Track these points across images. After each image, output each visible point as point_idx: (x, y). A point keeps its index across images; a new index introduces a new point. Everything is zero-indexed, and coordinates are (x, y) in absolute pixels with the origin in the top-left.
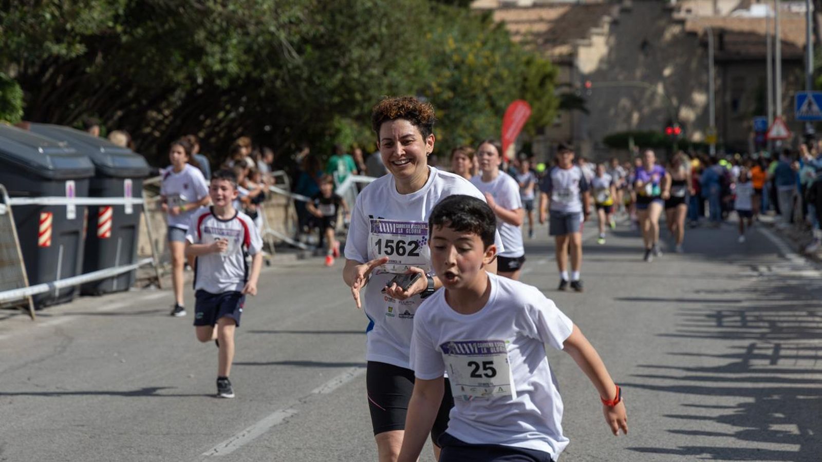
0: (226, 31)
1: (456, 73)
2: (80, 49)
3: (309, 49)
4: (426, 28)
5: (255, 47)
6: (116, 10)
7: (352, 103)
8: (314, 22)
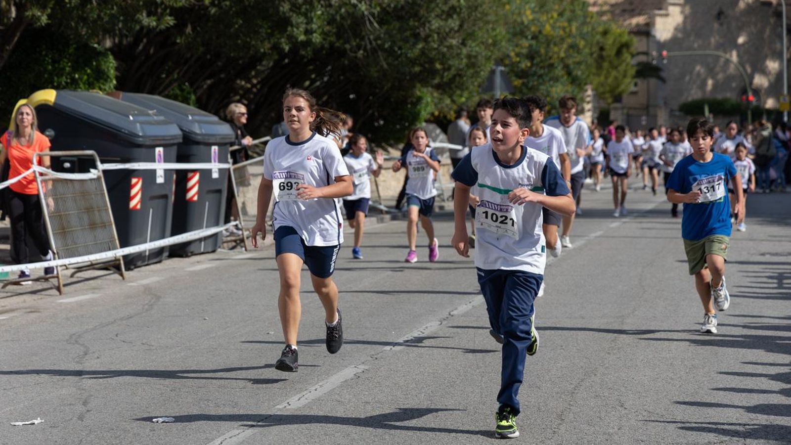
0: (310, 4)
1: (534, 42)
2: (170, 21)
4: (504, 0)
5: (338, 18)
7: (433, 73)
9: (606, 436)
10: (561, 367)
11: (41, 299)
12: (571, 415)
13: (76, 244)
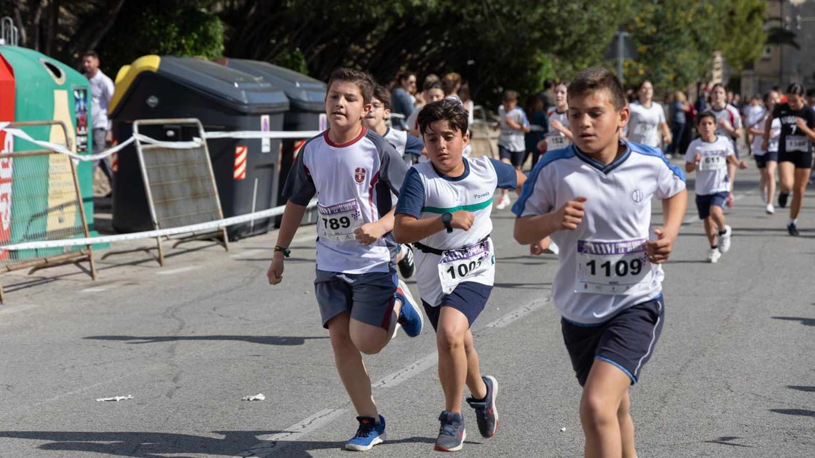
1: (660, 7)
7: (554, 38)
9: (709, 420)
10: (669, 347)
11: (141, 270)
12: (675, 397)
13: (177, 214)
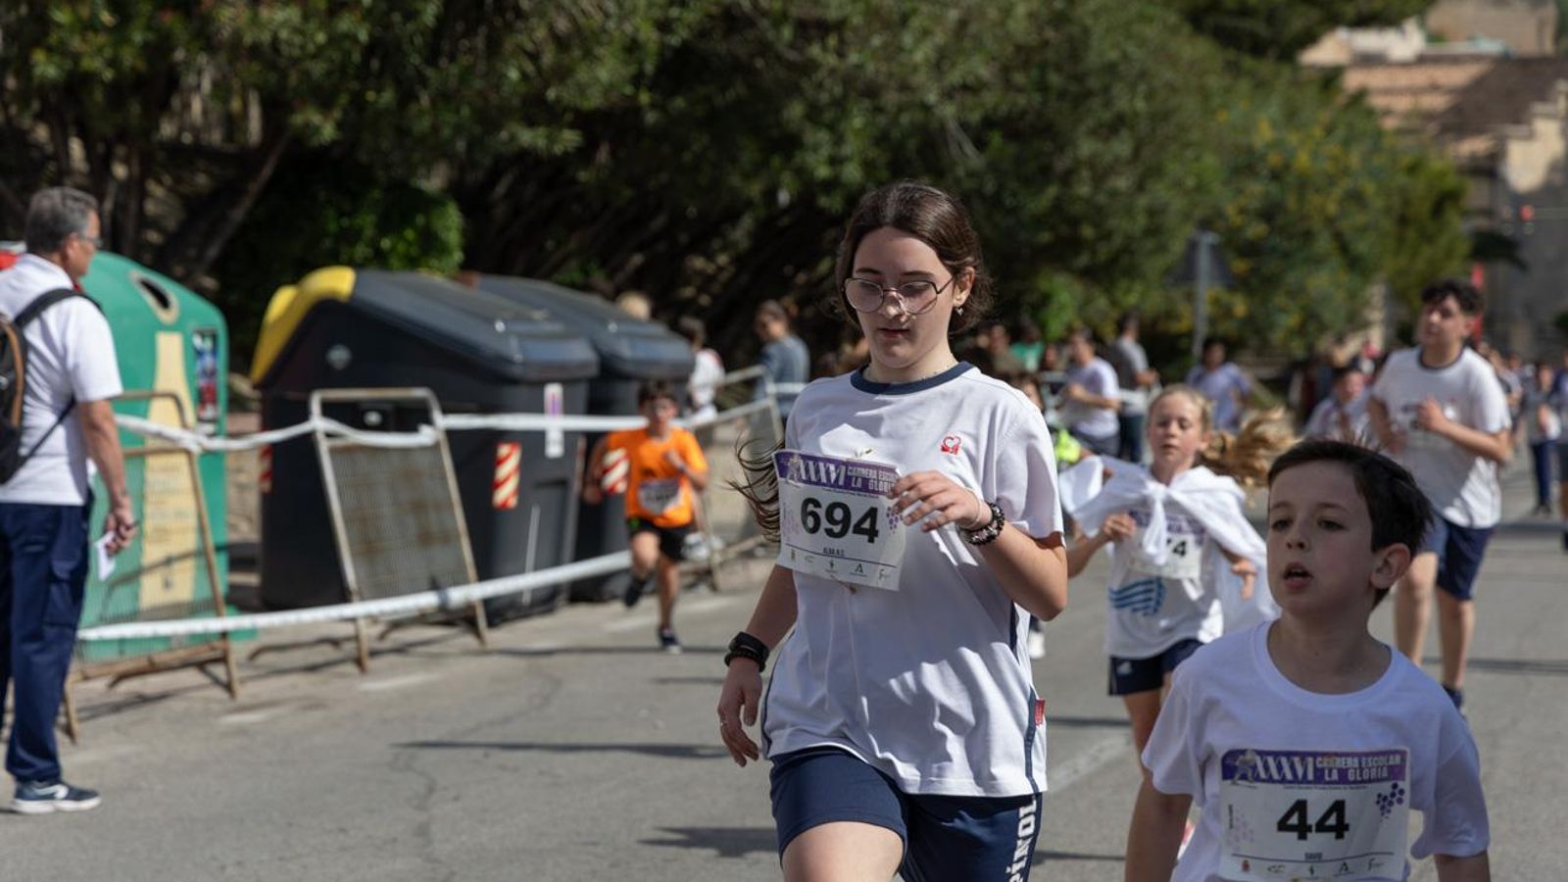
0: (840, 104)
1: (1274, 189)
2: (570, 138)
3: (996, 139)
4: (1216, 101)
5: (896, 134)
6: (641, 63)
7: (1075, 244)
8: (1008, 85)
11: (328, 681)
13: (392, 573)
